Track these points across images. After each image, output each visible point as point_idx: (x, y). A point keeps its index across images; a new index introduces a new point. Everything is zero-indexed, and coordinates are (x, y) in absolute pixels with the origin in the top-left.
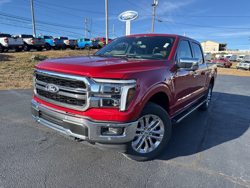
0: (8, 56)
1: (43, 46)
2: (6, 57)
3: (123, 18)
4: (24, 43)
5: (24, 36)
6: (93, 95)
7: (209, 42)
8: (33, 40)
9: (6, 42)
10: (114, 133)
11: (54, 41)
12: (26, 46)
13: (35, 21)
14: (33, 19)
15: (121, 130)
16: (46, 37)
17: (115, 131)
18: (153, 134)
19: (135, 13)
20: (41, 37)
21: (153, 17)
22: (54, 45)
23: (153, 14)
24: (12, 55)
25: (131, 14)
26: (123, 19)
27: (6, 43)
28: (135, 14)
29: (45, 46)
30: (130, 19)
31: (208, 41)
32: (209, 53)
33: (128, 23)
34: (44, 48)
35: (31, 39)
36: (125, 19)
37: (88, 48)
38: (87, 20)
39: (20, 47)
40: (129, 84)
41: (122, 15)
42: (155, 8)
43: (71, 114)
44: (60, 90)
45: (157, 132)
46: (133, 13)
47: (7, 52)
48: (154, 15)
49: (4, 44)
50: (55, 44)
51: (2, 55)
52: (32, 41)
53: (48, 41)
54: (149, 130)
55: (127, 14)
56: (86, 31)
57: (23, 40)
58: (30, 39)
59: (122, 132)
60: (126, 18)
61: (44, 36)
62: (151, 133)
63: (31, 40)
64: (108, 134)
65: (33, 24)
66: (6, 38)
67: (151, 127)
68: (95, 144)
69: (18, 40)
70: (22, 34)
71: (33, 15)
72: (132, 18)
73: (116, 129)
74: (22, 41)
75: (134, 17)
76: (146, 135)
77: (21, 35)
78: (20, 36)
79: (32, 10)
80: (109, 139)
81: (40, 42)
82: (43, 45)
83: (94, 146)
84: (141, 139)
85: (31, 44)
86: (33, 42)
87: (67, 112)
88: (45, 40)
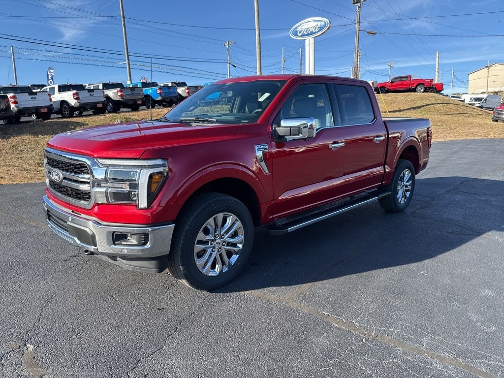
0: (77, 123)
1: (140, 102)
2: (72, 125)
3: (300, 33)
4: (105, 99)
5: (107, 86)
6: (100, 184)
7: (498, 66)
8: (121, 91)
9: (75, 99)
10: (132, 242)
11: (159, 92)
12: (110, 104)
13: (129, 54)
14: (126, 51)
15: (143, 238)
16: (145, 85)
17: (134, 239)
18: (228, 244)
19: (323, 21)
20: (137, 85)
21: (357, 26)
22: (159, 98)
23: (357, 19)
24: (83, 121)
25: (316, 24)
26: (299, 35)
27: (76, 101)
28: (323, 23)
29: (142, 101)
30: (312, 33)
31: (496, 66)
32: (497, 91)
33: (310, 42)
34: (142, 105)
35: (119, 89)
36: (303, 35)
37: (225, 100)
38: (229, 43)
39: (100, 106)
40: (150, 166)
41: (296, 28)
42: (359, 7)
43: (78, 214)
44: (65, 178)
45: (233, 240)
46: (319, 21)
47: (80, 115)
48: (359, 22)
49: (73, 102)
50: (161, 96)
51: (67, 121)
52: (119, 94)
53: (149, 91)
54: (222, 238)
55: (307, 24)
56: (228, 65)
57: (104, 92)
58: (116, 90)
59: (144, 240)
60: (306, 33)
61: (143, 83)
62: (224, 242)
63: (118, 91)
64: (123, 243)
65: (127, 62)
66: (75, 92)
67: (225, 233)
68: (116, 260)
69: (95, 93)
70: (103, 82)
71: (127, 44)
72: (317, 32)
73: (135, 237)
74: (102, 95)
75: (321, 28)
76: (217, 246)
77: (102, 84)
78: (101, 87)
79: (124, 37)
80: (126, 251)
81: (133, 94)
82: (139, 100)
83: (116, 263)
84: (211, 254)
85: (118, 99)
86: (121, 96)
87: (72, 212)
88: (142, 90)
